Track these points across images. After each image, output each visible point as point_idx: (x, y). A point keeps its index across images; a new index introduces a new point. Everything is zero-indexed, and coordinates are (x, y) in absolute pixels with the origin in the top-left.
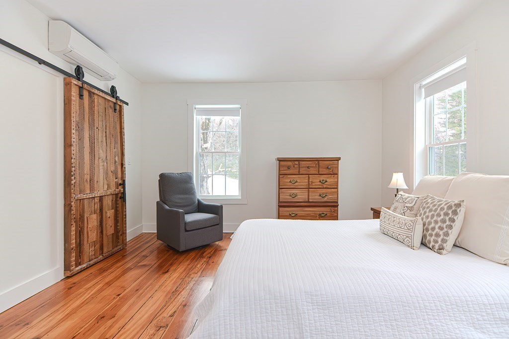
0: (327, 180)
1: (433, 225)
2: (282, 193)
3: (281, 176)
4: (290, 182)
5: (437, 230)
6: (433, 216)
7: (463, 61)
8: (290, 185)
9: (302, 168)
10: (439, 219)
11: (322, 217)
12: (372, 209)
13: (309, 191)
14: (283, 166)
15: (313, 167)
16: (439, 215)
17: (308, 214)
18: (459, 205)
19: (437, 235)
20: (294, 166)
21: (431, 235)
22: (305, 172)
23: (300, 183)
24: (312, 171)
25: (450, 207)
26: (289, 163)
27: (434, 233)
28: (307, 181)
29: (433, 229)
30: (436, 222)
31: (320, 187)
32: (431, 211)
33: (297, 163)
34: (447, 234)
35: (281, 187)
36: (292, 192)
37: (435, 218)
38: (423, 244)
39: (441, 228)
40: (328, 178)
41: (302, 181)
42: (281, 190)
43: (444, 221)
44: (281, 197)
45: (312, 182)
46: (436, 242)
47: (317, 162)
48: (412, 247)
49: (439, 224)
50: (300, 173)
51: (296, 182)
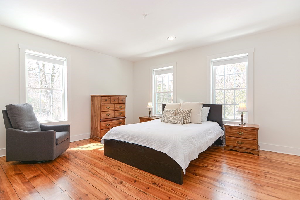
0: (122, 106)
1: (185, 117)
2: (102, 114)
3: (102, 105)
4: (107, 108)
5: (186, 118)
6: (184, 114)
7: (172, 67)
8: (106, 110)
9: (112, 100)
10: (186, 115)
11: (120, 124)
12: (139, 118)
13: (114, 112)
14: (103, 99)
15: (116, 100)
16: (186, 114)
17: (114, 124)
18: (191, 111)
19: (187, 119)
20: (108, 100)
21: (185, 120)
22: (113, 103)
23: (111, 108)
24: (116, 102)
25: (189, 111)
26: (106, 98)
27: (186, 119)
28: (114, 107)
29: (185, 118)
30: (186, 116)
31: (119, 110)
32: (183, 113)
33: (109, 98)
34: (189, 119)
35: (102, 111)
36: (108, 113)
37: (185, 115)
38: (184, 123)
39: (187, 117)
40: (122, 105)
41: (112, 107)
42: (102, 113)
43: (188, 115)
44: (102, 116)
45: (116, 107)
46: (187, 121)
47: (118, 98)
48: (182, 124)
49: (187, 116)
50: (111, 103)
51: (109, 108)
